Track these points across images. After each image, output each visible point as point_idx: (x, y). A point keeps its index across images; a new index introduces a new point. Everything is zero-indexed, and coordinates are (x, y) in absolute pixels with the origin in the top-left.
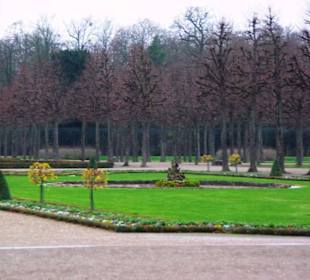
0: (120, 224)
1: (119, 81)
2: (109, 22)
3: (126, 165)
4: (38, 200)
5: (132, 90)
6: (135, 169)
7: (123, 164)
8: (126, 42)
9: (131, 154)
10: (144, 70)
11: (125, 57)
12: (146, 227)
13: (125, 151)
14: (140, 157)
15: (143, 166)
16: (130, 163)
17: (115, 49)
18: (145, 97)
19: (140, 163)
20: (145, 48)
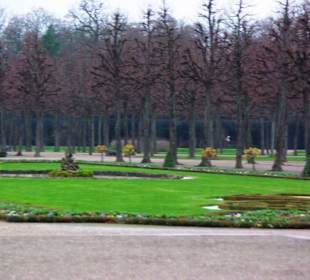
0: (12, 213)
1: (13, 69)
3: (19, 154)
6: (28, 159)
7: (16, 153)
8: (20, 30)
9: (24, 144)
10: (38, 60)
13: (18, 140)
15: (37, 155)
16: (24, 153)
18: (39, 86)
19: (33, 153)
20: (40, 36)
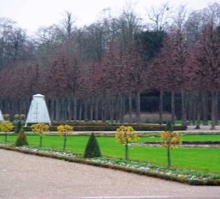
2: (183, 7)
4: (124, 157)
5: (203, 64)
11: (197, 36)
12: (216, 181)
14: (209, 122)
17: (189, 29)
